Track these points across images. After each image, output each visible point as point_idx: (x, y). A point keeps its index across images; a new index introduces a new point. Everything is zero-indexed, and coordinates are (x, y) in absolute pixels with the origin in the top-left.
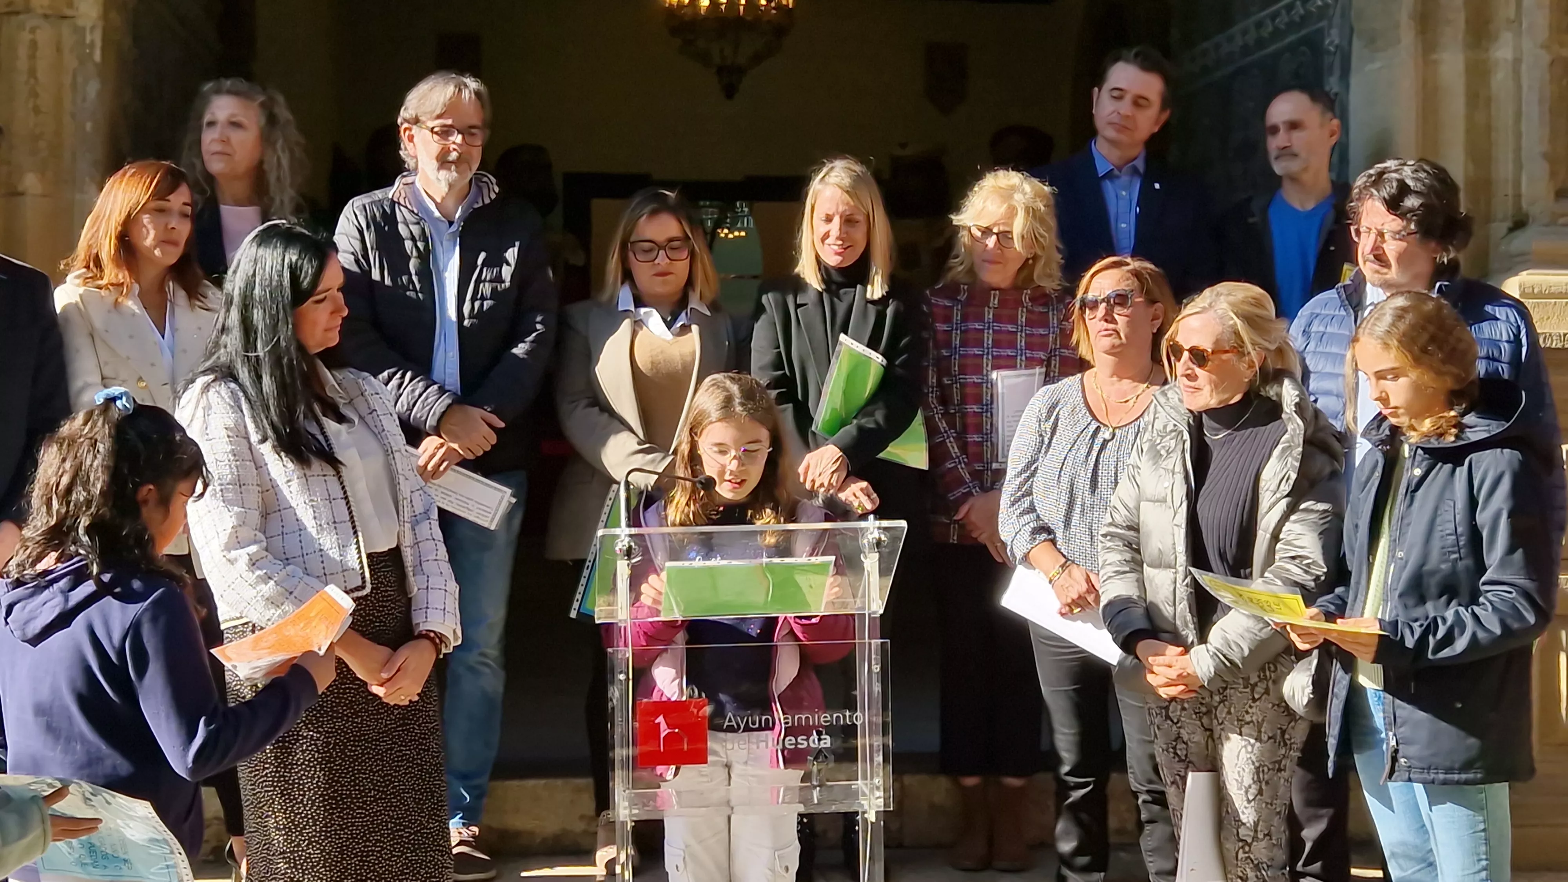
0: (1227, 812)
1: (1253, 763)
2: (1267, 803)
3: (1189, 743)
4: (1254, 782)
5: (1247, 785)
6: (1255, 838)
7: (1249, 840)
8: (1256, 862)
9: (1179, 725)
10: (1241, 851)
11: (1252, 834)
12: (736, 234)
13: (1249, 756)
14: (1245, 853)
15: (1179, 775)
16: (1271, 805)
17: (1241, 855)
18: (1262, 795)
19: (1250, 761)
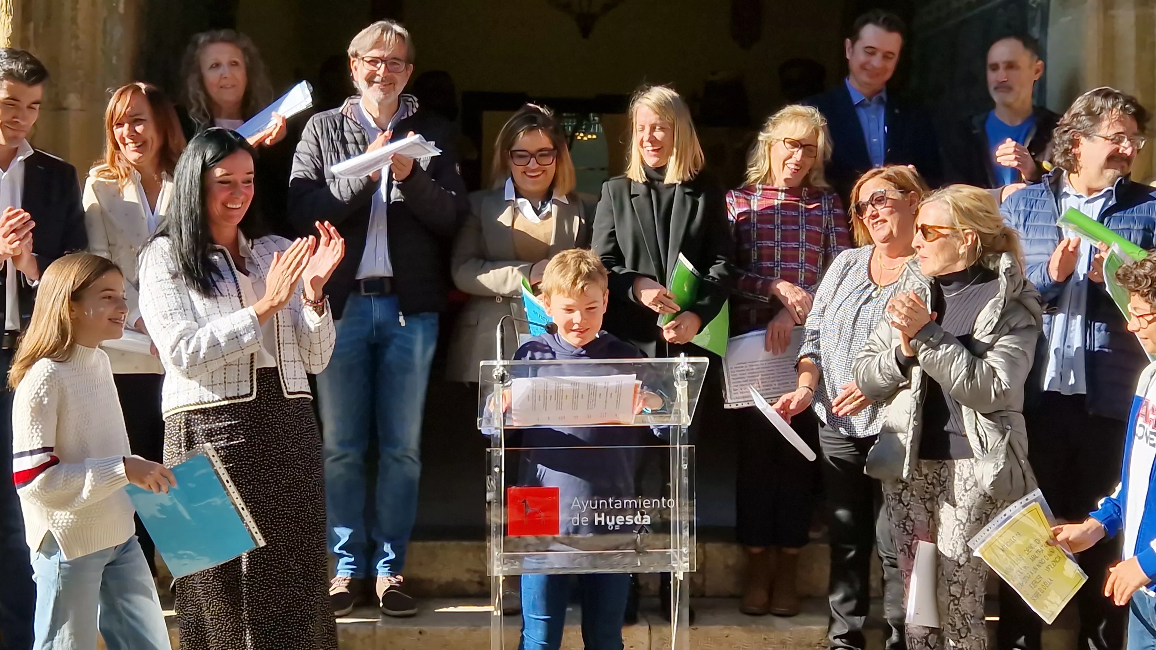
0: (943, 574)
1: (964, 538)
2: (973, 569)
3: (916, 522)
4: (964, 552)
5: (959, 554)
6: (962, 594)
7: (958, 596)
8: (962, 613)
9: (908, 507)
10: (952, 603)
11: (960, 591)
12: (590, 136)
13: (961, 532)
14: (955, 605)
15: (906, 545)
16: (976, 570)
17: (952, 606)
18: (969, 562)
19: (962, 536)
